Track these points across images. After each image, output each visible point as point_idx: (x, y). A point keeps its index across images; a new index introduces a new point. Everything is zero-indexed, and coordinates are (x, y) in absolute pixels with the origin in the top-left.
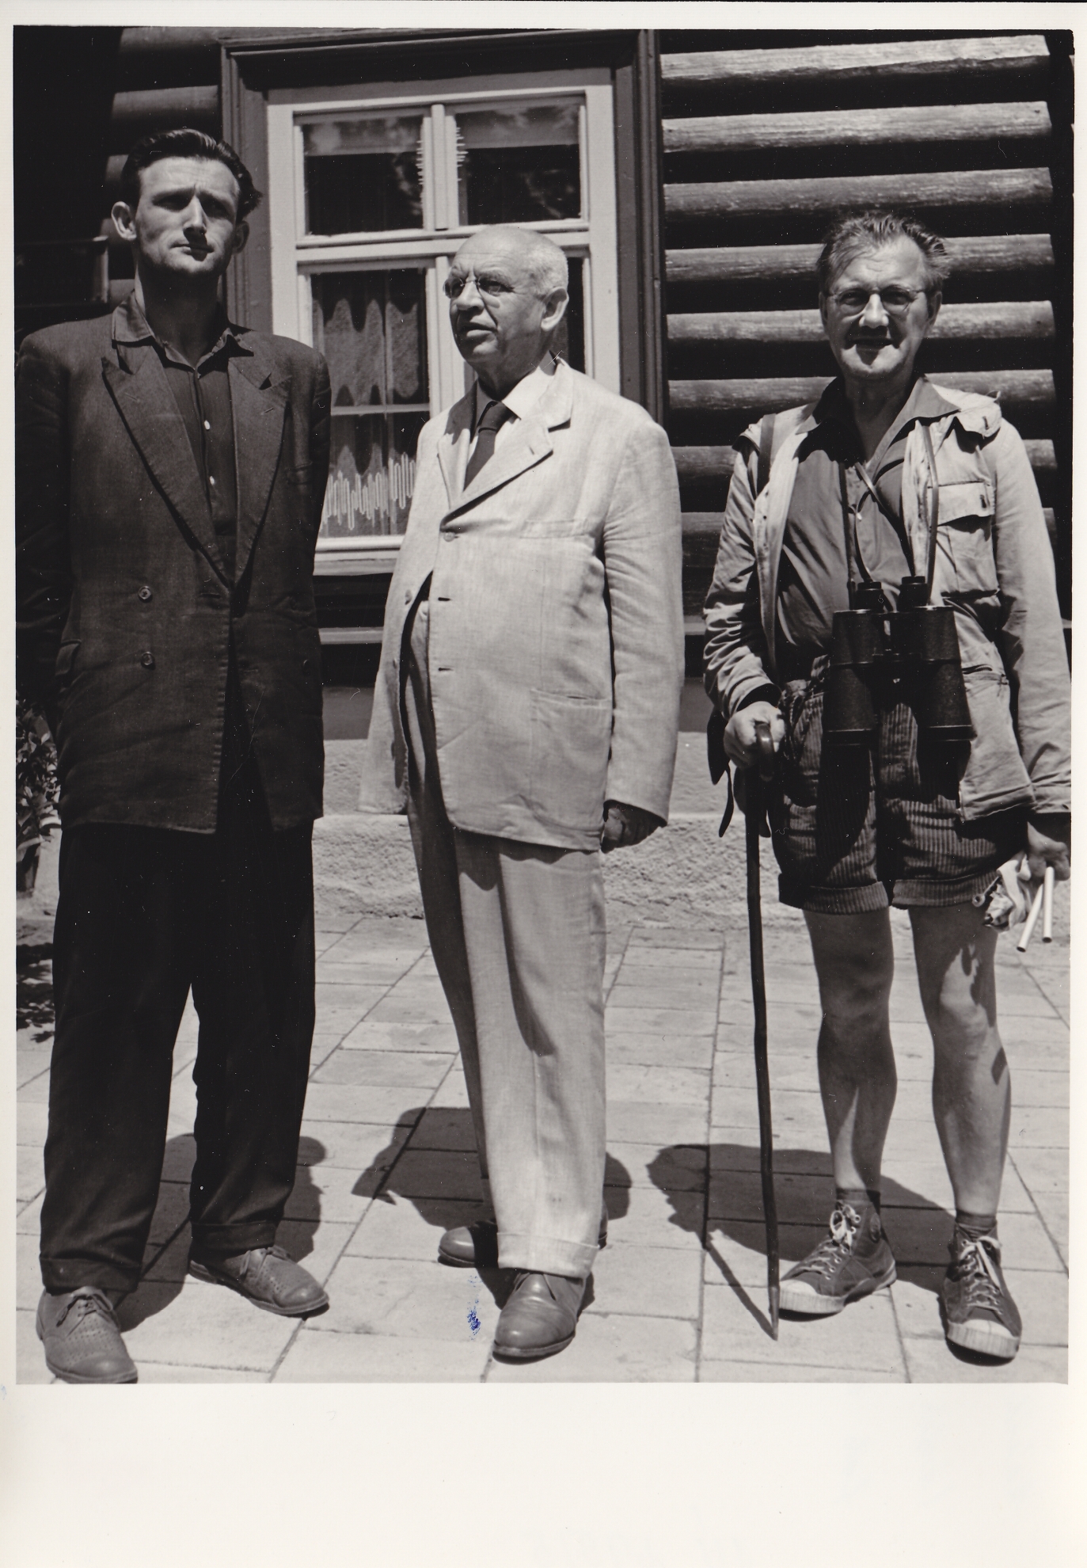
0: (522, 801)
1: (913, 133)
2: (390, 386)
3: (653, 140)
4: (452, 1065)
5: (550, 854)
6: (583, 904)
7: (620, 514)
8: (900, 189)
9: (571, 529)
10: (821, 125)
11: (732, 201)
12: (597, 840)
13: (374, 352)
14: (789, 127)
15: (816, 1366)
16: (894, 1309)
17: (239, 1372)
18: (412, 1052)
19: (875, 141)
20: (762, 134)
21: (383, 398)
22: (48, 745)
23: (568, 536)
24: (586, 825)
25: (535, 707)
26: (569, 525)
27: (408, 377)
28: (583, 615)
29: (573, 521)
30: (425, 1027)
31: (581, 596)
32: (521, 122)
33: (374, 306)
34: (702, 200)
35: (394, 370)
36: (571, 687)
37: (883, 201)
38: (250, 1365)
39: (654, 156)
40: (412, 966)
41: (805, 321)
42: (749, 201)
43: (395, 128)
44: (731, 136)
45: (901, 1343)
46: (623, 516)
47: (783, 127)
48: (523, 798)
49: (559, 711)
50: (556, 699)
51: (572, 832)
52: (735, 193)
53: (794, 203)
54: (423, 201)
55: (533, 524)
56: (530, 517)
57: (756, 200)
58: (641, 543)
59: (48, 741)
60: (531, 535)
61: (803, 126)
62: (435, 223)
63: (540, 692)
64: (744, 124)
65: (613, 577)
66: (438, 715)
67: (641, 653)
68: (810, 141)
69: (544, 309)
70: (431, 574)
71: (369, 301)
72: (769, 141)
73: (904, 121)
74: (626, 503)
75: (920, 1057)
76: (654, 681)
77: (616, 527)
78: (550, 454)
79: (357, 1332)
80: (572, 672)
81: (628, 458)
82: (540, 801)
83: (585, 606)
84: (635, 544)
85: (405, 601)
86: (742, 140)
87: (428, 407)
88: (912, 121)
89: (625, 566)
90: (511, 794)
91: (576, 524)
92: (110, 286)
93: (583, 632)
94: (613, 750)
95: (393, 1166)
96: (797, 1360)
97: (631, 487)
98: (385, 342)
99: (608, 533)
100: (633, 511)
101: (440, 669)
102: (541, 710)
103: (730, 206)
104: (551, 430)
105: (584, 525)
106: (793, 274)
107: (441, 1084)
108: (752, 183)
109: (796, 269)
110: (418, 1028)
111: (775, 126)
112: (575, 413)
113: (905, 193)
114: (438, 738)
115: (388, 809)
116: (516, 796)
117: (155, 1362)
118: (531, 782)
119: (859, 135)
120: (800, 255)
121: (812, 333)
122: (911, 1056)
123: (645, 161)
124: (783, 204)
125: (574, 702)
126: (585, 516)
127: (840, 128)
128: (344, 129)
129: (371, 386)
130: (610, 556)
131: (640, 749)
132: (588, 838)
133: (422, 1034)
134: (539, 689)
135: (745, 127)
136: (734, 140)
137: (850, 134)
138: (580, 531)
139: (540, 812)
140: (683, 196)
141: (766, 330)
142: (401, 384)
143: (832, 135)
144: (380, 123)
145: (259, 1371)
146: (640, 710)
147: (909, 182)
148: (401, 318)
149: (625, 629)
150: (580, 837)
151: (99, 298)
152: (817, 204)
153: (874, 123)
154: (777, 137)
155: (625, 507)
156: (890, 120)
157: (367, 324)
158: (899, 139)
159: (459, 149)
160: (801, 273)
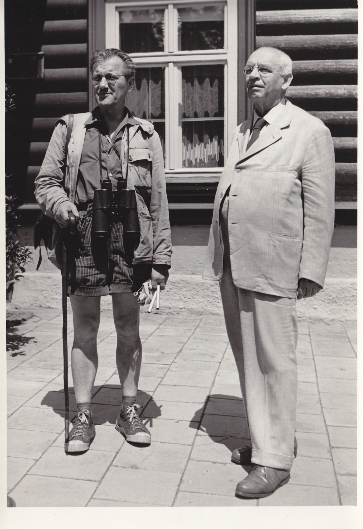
0: (263, 277)
1: (352, 19)
2: (150, 112)
3: (253, 19)
4: (169, 369)
5: (275, 298)
6: (289, 319)
7: (308, 163)
8: (347, 40)
9: (287, 168)
10: (317, 14)
11: (282, 43)
12: (295, 294)
13: (144, 99)
14: (305, 15)
15: (304, 485)
16: (333, 464)
17: (88, 481)
18: (154, 364)
19: (338, 21)
20: (294, 18)
21: (147, 116)
22: (18, 245)
23: (286, 171)
24: (289, 288)
25: (270, 239)
26: (287, 166)
27: (157, 109)
28: (291, 203)
29: (288, 165)
30: (159, 354)
31: (290, 195)
32: (201, 12)
33: (144, 81)
34: (271, 43)
35: (152, 106)
36: (285, 232)
37: (340, 44)
38: (91, 479)
39: (253, 26)
40: (154, 332)
41: (309, 90)
42: (288, 43)
43: (153, 13)
44: (283, 18)
45: (336, 477)
46: (310, 163)
47: (303, 15)
48: (264, 275)
49: (280, 241)
50: (279, 236)
51: (283, 290)
52: (284, 40)
53: (306, 44)
54: (164, 41)
55: (272, 166)
56: (271, 163)
57: (291, 43)
58: (317, 174)
59: (18, 243)
60: (270, 170)
61: (310, 15)
62: (169, 50)
63: (272, 233)
64: (287, 14)
65: (305, 188)
66: (231, 241)
67: (316, 219)
68: (313, 21)
69: (283, 81)
70: (230, 186)
71: (143, 79)
72: (297, 20)
73: (349, 14)
74: (311, 159)
75: (345, 370)
76: (320, 231)
77: (307, 168)
78: (281, 138)
79: (132, 468)
80: (285, 226)
81: (313, 140)
82: (271, 277)
83: (292, 199)
84: (314, 175)
85: (220, 196)
86: (287, 20)
87: (164, 120)
88: (352, 14)
89: (310, 184)
90: (259, 274)
91: (289, 166)
92: (44, 71)
93: (291, 209)
94: (302, 257)
95: (146, 406)
96: (297, 483)
97: (313, 151)
98: (149, 95)
99: (304, 170)
100: (314, 161)
101: (232, 223)
102: (272, 240)
103: (281, 45)
104: (282, 129)
105: (293, 166)
106: (305, 72)
107: (164, 376)
108: (290, 36)
109: (306, 70)
110: (156, 355)
111: (300, 15)
112: (292, 122)
113: (348, 42)
114: (231, 250)
115: (215, 279)
116: (261, 274)
117: (56, 477)
118: (267, 270)
119: (331, 19)
120: (308, 64)
121: (312, 94)
122: (341, 369)
123: (249, 27)
124: (302, 45)
125: (285, 238)
126: (294, 163)
127: (324, 16)
128: (134, 13)
129: (142, 112)
130: (305, 179)
131: (314, 257)
132: (290, 293)
133: (158, 357)
134: (271, 232)
135: (288, 15)
136: (283, 20)
137: (328, 18)
138: (291, 169)
139: (271, 281)
140: (264, 41)
141: (294, 93)
142: (154, 111)
143: (321, 18)
144: (148, 11)
145: (95, 481)
146: (315, 242)
147: (350, 37)
148: (155, 85)
149: (310, 209)
150: (287, 292)
151: (40, 76)
152: (315, 45)
153: (338, 14)
154: (300, 19)
155: (311, 160)
156: (343, 13)
157: (142, 88)
158: (347, 21)
159: (179, 21)
160: (308, 72)
